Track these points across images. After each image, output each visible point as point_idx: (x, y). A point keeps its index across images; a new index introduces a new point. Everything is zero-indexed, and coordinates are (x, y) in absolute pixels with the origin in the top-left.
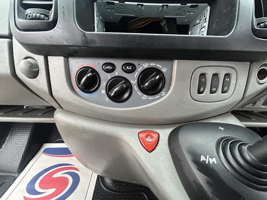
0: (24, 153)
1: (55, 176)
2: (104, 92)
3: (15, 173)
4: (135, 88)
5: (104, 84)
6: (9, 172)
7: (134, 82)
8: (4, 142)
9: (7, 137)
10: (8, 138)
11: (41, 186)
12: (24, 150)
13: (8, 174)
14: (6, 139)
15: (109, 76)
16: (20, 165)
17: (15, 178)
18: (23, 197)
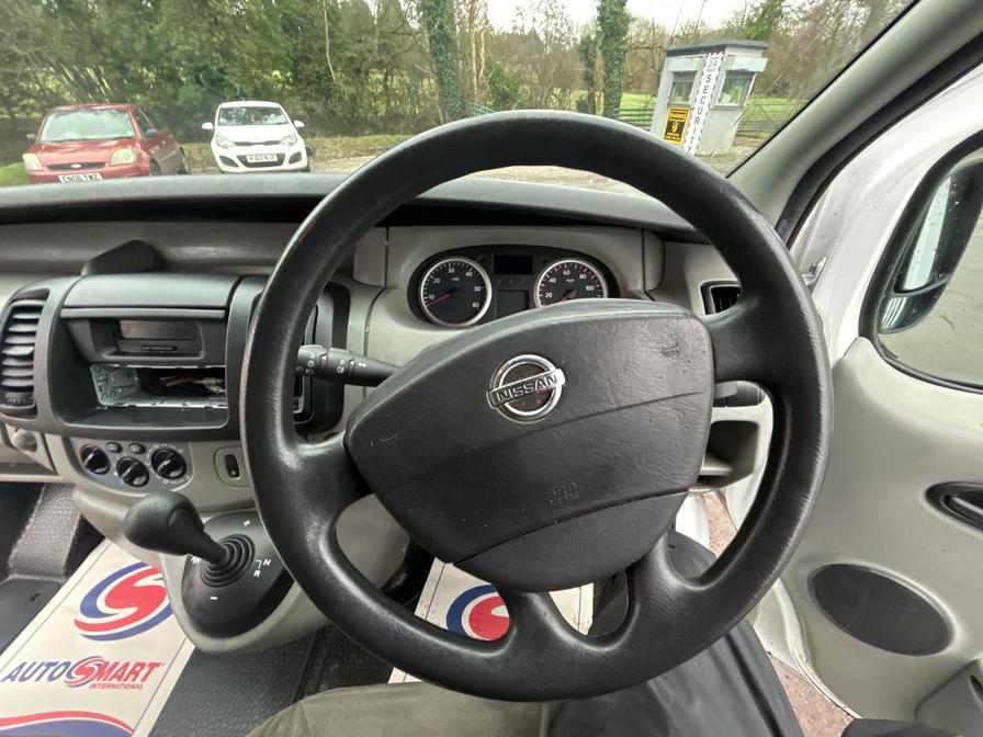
0: (77, 534)
1: (139, 584)
2: (116, 474)
3: (59, 576)
4: (151, 470)
5: (114, 465)
6: (46, 575)
7: (148, 464)
8: (32, 511)
9: (38, 498)
10: (39, 502)
11: (109, 602)
12: (75, 528)
13: (46, 579)
14: (35, 504)
15: (118, 457)
16: (68, 560)
17: (59, 587)
18: (73, 623)
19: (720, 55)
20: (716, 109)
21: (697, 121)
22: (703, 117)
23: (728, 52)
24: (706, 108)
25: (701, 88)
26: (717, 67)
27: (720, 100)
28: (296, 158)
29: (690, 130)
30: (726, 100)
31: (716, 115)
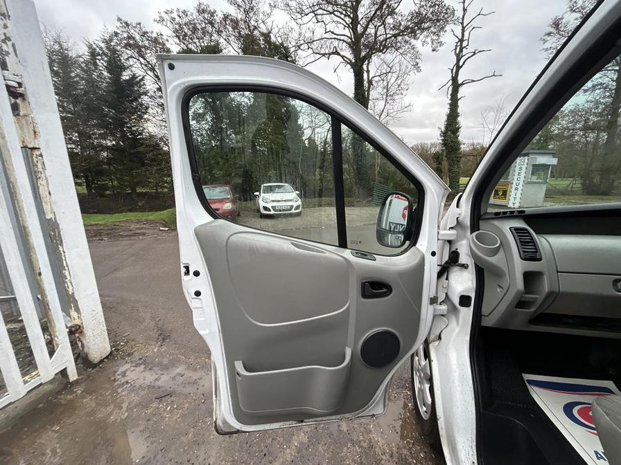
19: (526, 158)
20: (529, 183)
21: (516, 189)
22: (520, 187)
23: (531, 156)
24: (522, 183)
25: (516, 173)
26: (525, 163)
27: (531, 179)
28: (297, 208)
29: (513, 194)
30: (534, 179)
31: (529, 186)
